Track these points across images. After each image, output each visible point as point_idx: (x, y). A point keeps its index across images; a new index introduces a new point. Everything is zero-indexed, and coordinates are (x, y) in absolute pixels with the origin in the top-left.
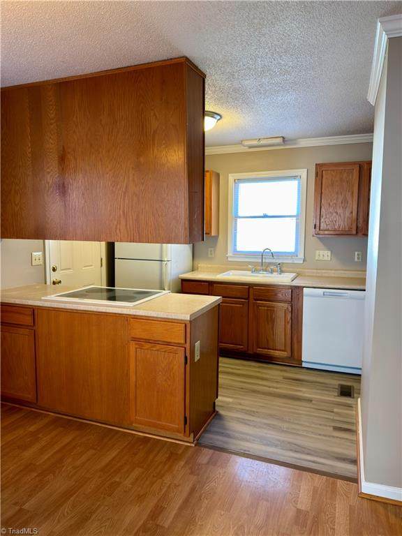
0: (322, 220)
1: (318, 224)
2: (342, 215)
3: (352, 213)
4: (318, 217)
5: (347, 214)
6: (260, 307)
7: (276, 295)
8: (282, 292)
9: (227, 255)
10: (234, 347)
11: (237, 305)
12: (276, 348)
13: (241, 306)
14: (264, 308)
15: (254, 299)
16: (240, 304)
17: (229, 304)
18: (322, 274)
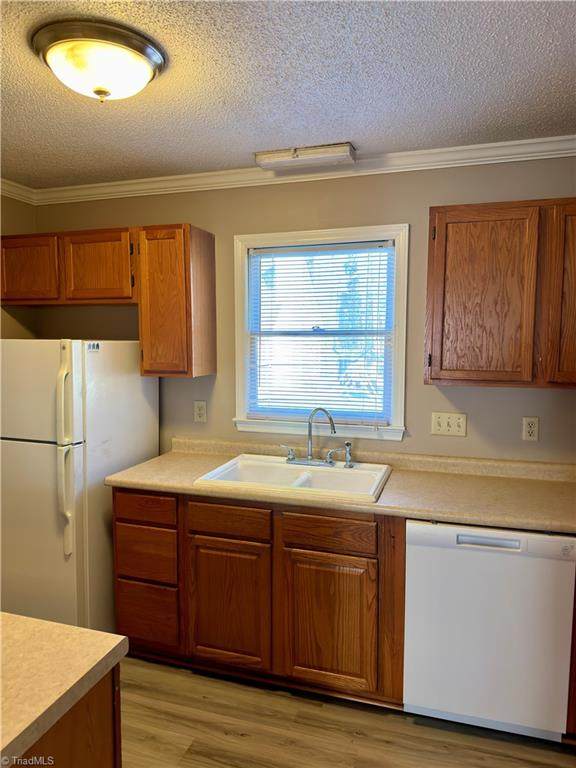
0: (448, 344)
1: (437, 354)
2: (495, 331)
3: (520, 327)
4: (438, 337)
5: (510, 331)
6: (300, 563)
7: (336, 534)
8: (352, 528)
9: (234, 419)
10: (238, 657)
11: (243, 556)
12: (340, 668)
13: (254, 558)
14: (308, 567)
15: (285, 542)
16: (252, 554)
17: (224, 554)
18: (446, 469)
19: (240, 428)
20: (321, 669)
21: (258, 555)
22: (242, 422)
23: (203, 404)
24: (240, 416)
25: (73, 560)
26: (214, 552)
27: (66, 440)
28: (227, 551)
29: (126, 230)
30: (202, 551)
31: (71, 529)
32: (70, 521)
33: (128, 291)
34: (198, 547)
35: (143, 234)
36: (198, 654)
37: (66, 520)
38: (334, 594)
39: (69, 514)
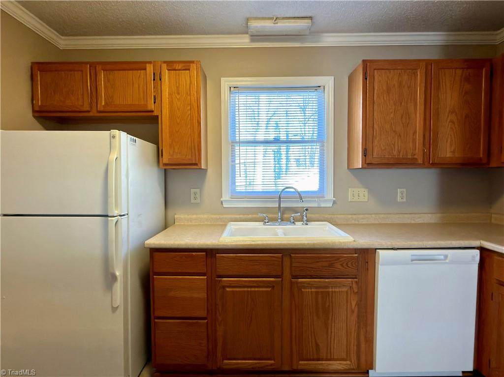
0: (376, 142)
1: (369, 149)
2: (402, 135)
3: (416, 133)
4: (370, 138)
5: (410, 135)
6: (304, 288)
7: (331, 265)
8: (341, 259)
9: (221, 199)
10: (256, 364)
11: (261, 289)
12: (332, 357)
13: (269, 289)
14: (310, 290)
15: (292, 275)
16: (267, 287)
17: (246, 289)
18: (358, 221)
19: (225, 206)
20: (318, 360)
21: (273, 287)
22: (226, 201)
23: (198, 190)
24: (226, 197)
25: (121, 311)
26: (238, 289)
27: (116, 213)
28: (248, 287)
29: (150, 63)
30: (228, 289)
31: (118, 287)
32: (119, 279)
33: (151, 106)
34: (224, 287)
35: (164, 66)
36: (224, 367)
37: (114, 278)
38: (329, 306)
39: (117, 274)
